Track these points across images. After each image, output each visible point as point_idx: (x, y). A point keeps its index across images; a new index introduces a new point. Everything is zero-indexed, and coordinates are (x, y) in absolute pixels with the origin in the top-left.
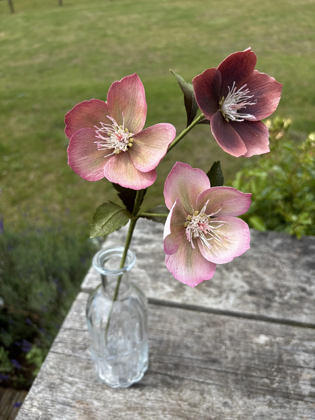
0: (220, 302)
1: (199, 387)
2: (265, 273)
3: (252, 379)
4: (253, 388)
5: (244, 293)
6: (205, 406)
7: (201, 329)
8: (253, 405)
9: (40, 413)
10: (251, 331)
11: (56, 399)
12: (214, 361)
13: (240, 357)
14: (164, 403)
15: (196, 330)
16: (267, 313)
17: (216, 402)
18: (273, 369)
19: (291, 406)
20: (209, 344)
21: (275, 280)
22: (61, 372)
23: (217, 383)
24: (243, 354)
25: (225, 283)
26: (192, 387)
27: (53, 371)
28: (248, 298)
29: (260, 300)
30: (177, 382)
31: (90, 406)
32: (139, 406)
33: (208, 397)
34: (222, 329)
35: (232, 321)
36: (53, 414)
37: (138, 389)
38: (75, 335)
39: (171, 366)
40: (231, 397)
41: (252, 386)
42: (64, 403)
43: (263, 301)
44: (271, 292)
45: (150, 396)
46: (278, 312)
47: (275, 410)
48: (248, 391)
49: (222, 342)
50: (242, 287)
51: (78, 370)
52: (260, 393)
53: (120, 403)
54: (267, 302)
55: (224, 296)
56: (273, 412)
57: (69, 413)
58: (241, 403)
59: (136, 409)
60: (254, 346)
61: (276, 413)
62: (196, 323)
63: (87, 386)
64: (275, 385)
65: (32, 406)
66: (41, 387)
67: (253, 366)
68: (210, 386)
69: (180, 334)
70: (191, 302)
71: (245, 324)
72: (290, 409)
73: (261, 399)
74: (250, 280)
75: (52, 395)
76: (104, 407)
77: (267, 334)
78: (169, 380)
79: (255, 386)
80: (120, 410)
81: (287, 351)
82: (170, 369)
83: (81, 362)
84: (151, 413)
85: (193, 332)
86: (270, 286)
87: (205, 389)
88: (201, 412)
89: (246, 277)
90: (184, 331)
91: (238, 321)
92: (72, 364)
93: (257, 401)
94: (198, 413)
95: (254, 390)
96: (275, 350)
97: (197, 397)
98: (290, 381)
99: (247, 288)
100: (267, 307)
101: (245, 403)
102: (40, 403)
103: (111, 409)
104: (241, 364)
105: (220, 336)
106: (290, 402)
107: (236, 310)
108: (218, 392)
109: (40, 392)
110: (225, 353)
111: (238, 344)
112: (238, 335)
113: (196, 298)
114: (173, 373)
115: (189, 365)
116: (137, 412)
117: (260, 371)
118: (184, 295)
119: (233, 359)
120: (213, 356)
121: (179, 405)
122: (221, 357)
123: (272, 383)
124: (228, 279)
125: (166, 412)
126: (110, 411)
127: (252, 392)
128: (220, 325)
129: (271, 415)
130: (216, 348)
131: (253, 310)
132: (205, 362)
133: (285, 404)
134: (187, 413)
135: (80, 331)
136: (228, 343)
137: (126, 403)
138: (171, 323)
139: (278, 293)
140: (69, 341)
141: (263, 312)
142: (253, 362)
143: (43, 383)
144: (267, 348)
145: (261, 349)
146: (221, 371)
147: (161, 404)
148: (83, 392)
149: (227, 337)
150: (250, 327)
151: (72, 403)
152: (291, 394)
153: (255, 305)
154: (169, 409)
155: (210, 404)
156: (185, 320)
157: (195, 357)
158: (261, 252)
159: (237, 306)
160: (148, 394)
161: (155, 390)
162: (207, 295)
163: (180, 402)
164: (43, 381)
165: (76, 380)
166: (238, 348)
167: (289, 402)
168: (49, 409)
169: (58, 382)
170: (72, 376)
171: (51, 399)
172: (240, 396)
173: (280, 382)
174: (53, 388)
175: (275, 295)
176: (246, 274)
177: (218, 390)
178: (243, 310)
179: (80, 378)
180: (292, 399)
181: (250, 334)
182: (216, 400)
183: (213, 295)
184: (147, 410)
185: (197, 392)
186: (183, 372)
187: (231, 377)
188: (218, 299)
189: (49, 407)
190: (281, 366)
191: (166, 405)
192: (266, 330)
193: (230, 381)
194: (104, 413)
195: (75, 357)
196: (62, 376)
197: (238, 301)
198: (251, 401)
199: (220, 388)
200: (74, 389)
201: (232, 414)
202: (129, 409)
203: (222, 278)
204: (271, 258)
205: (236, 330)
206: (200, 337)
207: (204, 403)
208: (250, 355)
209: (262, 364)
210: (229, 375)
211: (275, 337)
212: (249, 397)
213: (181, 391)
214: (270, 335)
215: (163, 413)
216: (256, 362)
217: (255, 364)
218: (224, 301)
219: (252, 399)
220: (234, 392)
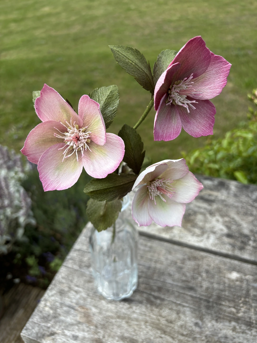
0: (201, 241)
1: (176, 307)
2: (243, 220)
3: (221, 307)
4: (221, 314)
5: (223, 235)
6: (179, 323)
7: (183, 261)
8: (219, 328)
9: (51, 312)
10: (225, 267)
11: (64, 302)
12: (191, 289)
13: (213, 288)
14: (147, 316)
15: (179, 261)
16: (241, 254)
17: (189, 321)
18: (240, 301)
19: (252, 333)
20: (188, 274)
21: (251, 227)
22: (70, 282)
23: (192, 306)
24: (216, 286)
25: (208, 226)
26: (170, 307)
27: (64, 281)
28: (226, 240)
29: (236, 242)
30: (158, 301)
31: (89, 311)
32: (126, 316)
33: (182, 317)
34: (200, 263)
35: (210, 257)
36: (61, 313)
37: (127, 303)
38: (82, 255)
39: (155, 288)
40: (201, 319)
41: (221, 312)
42: (70, 307)
43: (238, 244)
44: (246, 236)
45: (136, 309)
46: (251, 254)
47: (238, 335)
48: (217, 316)
49: (199, 274)
50: (222, 230)
51: (82, 282)
52: (227, 319)
53: (112, 312)
54: (242, 245)
55: (206, 236)
56: (236, 335)
57: (73, 314)
58: (209, 325)
59: (124, 318)
60: (226, 281)
61: (238, 337)
62: (179, 256)
63: (88, 295)
64: (240, 315)
65: (46, 306)
66: (54, 292)
67: (223, 296)
68: (185, 308)
69: (165, 263)
70: (177, 239)
71: (221, 261)
72: (251, 335)
73: (227, 324)
74: (229, 225)
75: (61, 299)
76: (100, 313)
77: (238, 271)
78: (152, 299)
79: (223, 313)
80: (112, 317)
81: (254, 288)
82: (154, 291)
83: (85, 276)
84: (136, 323)
85: (176, 263)
86: (246, 231)
87: (181, 309)
88: (176, 328)
89: (226, 222)
90: (169, 262)
91: (215, 258)
92: (78, 277)
93: (223, 325)
94: (173, 328)
95: (221, 316)
96: (244, 285)
97: (174, 316)
98: (254, 312)
99: (225, 231)
100: (242, 249)
101: (213, 326)
102: (52, 303)
103: (105, 315)
104: (213, 294)
105: (198, 268)
106: (252, 330)
107: (214, 249)
108: (191, 314)
109: (52, 296)
110: (201, 283)
111: (213, 277)
112: (213, 269)
113: (182, 235)
114: (156, 294)
115: (170, 289)
116: (125, 320)
117: (229, 301)
118: (172, 232)
119: (207, 289)
120: (191, 285)
121: (159, 320)
122: (197, 286)
123: (238, 312)
124: (210, 222)
125: (148, 324)
126: (105, 317)
127: (220, 318)
128: (199, 260)
129: (234, 338)
130: (193, 278)
131: (229, 250)
132: (184, 288)
133: (247, 331)
134: (164, 327)
135: (86, 252)
136: (204, 275)
137: (117, 312)
138: (159, 254)
139: (252, 238)
140: (77, 259)
141: (237, 253)
142: (223, 293)
143: (56, 289)
144: (238, 283)
145: (232, 284)
146: (196, 297)
147: (144, 317)
148: (85, 299)
149: (204, 270)
150: (225, 264)
151: (75, 307)
152: (253, 323)
153: (231, 246)
154: (150, 322)
155: (183, 323)
156: (170, 253)
157: (175, 283)
158: (241, 202)
159: (215, 245)
160: (134, 308)
161: (140, 305)
162: (192, 234)
163: (159, 318)
164: (55, 287)
165: (80, 289)
166: (212, 281)
167: (250, 330)
168: (58, 309)
169: (66, 289)
170: (77, 286)
171: (60, 301)
172: (209, 319)
173: (245, 312)
174: (63, 293)
175: (249, 239)
176: (227, 219)
177: (192, 312)
178: (220, 249)
179: (83, 288)
180: (253, 327)
181: (224, 270)
182: (189, 320)
183: (196, 234)
184: (132, 320)
185: (174, 311)
186: (164, 294)
187: (204, 303)
188: (200, 239)
189: (59, 308)
190: (247, 300)
191: (148, 318)
192: (238, 268)
193: (202, 306)
194: (99, 318)
195: (81, 272)
196: (70, 285)
197: (216, 241)
198: (218, 324)
199: (194, 311)
200: (78, 296)
201: (201, 333)
202: (119, 317)
203: (206, 221)
204: (250, 208)
205: (212, 265)
206: (181, 268)
207: (179, 320)
208: (221, 287)
209: (231, 296)
210: (202, 302)
211: (246, 275)
212: (217, 321)
213: (161, 309)
214: (241, 272)
215: (145, 325)
216: (227, 293)
217: (225, 295)
218: (205, 240)
219: (219, 323)
220: (204, 315)
